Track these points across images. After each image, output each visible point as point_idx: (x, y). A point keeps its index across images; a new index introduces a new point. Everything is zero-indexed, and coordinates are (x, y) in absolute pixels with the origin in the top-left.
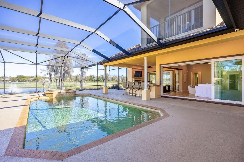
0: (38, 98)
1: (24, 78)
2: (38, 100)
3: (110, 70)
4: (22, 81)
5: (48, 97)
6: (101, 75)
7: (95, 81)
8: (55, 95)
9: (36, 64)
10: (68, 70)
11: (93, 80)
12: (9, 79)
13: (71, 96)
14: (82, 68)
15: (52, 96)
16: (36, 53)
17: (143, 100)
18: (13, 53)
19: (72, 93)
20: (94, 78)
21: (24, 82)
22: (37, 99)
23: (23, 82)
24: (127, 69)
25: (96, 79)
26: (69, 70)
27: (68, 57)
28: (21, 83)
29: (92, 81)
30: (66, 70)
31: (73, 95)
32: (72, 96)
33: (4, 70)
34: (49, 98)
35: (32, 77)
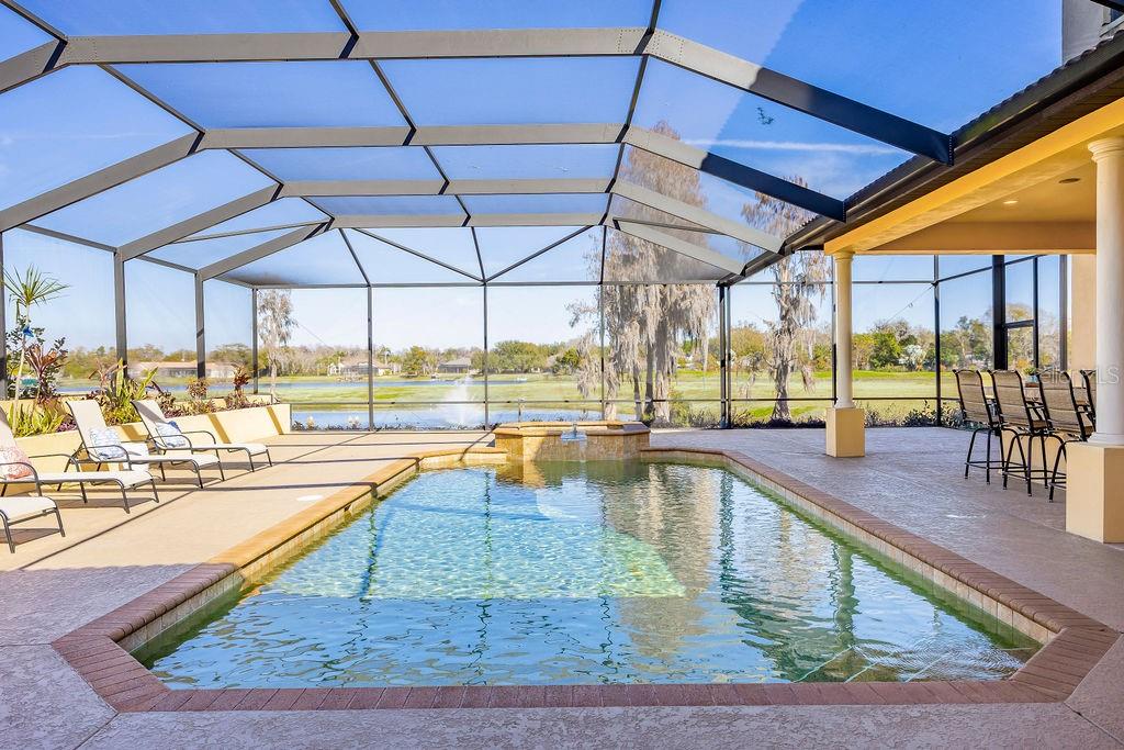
0: (459, 456)
1: (526, 357)
2: (458, 465)
3: (935, 285)
4: (516, 372)
5: (504, 456)
6: (963, 320)
7: (911, 367)
8: (530, 448)
9: (485, 283)
10: (684, 298)
11: (901, 361)
12: (468, 362)
13: (614, 458)
14: (721, 286)
15: (520, 451)
16: (464, 225)
17: (1077, 532)
18: (386, 237)
19: (622, 438)
20: (904, 343)
21: (525, 377)
22: (453, 462)
23: (519, 377)
24: (1070, 257)
25: (919, 352)
26: (687, 302)
27: (618, 227)
28: (512, 382)
29: (888, 366)
30: (671, 300)
31: (629, 456)
32: (622, 457)
33: (369, 320)
34: (508, 460)
35: (553, 350)
